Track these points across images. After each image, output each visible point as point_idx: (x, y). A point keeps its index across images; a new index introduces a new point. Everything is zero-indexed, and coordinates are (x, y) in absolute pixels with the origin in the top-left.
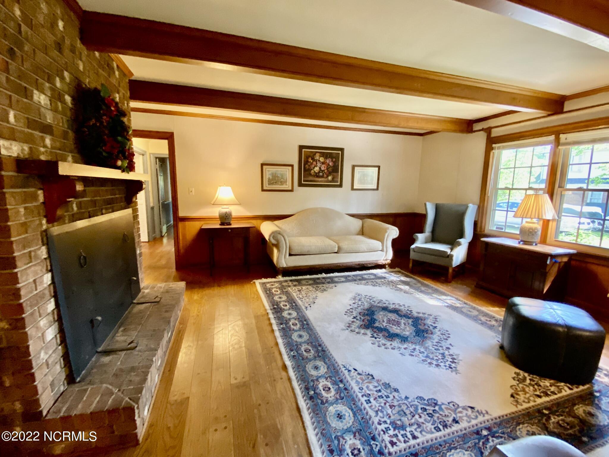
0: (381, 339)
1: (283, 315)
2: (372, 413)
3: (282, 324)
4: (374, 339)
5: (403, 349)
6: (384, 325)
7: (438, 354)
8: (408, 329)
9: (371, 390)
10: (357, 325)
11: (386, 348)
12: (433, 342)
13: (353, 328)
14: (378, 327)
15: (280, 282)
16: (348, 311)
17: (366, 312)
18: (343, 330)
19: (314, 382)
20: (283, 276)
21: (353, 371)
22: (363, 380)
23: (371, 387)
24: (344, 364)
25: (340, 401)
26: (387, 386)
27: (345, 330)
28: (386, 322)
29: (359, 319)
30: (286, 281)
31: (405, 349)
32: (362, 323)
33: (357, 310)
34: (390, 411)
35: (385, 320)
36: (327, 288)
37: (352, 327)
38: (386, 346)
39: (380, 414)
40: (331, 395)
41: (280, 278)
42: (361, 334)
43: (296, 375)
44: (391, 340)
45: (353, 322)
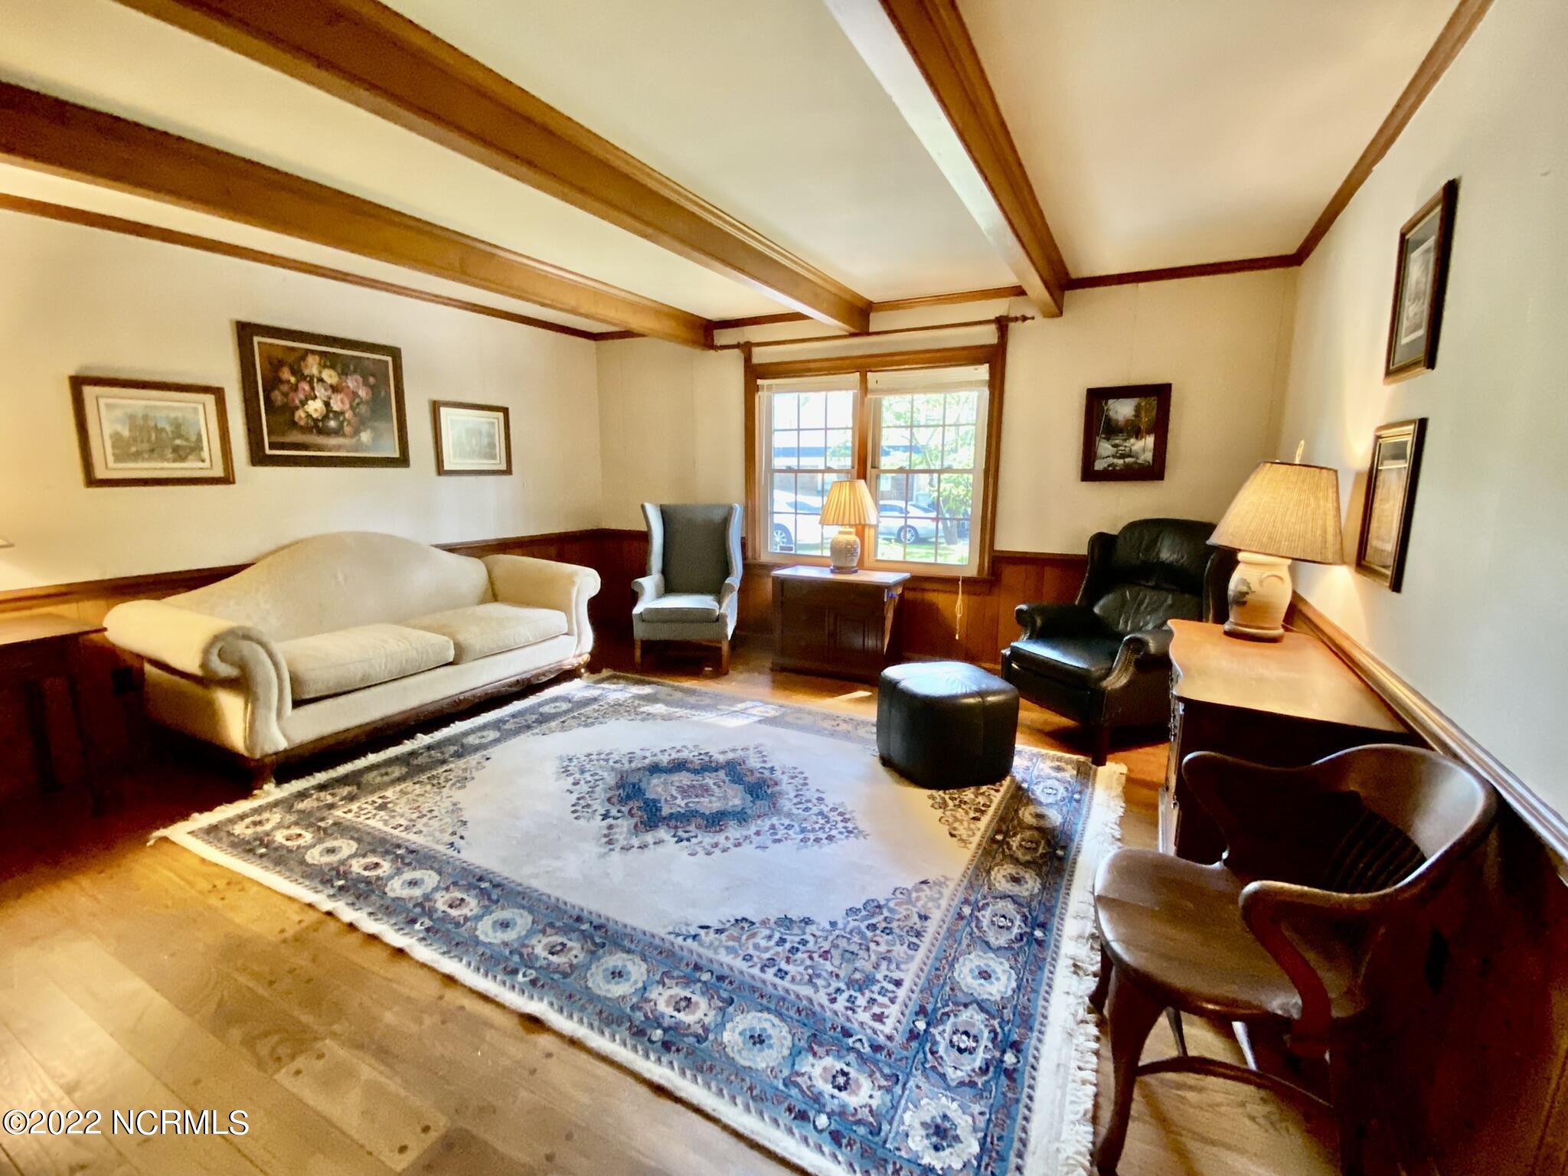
0: (699, 836)
1: (391, 894)
2: (806, 991)
3: (413, 921)
4: (685, 843)
5: (753, 836)
6: (683, 805)
7: (815, 818)
8: (730, 793)
9: (767, 949)
10: (625, 829)
11: (724, 850)
12: (790, 800)
13: (623, 842)
14: (671, 814)
15: (286, 804)
16: (579, 808)
17: (621, 791)
18: (603, 856)
19: (640, 1009)
20: (281, 781)
21: (702, 932)
22: (738, 939)
23: (763, 943)
24: (670, 929)
25: (731, 1009)
26: (786, 922)
27: (605, 854)
28: (679, 797)
29: (619, 815)
30: (303, 795)
31: (758, 833)
32: (633, 821)
33: (595, 796)
34: (828, 966)
35: (675, 793)
36: (465, 770)
37: (617, 840)
38: (720, 846)
39: (820, 982)
40: (701, 1013)
41: (272, 792)
42: (651, 846)
43: (581, 1021)
44: (721, 830)
45: (610, 827)
